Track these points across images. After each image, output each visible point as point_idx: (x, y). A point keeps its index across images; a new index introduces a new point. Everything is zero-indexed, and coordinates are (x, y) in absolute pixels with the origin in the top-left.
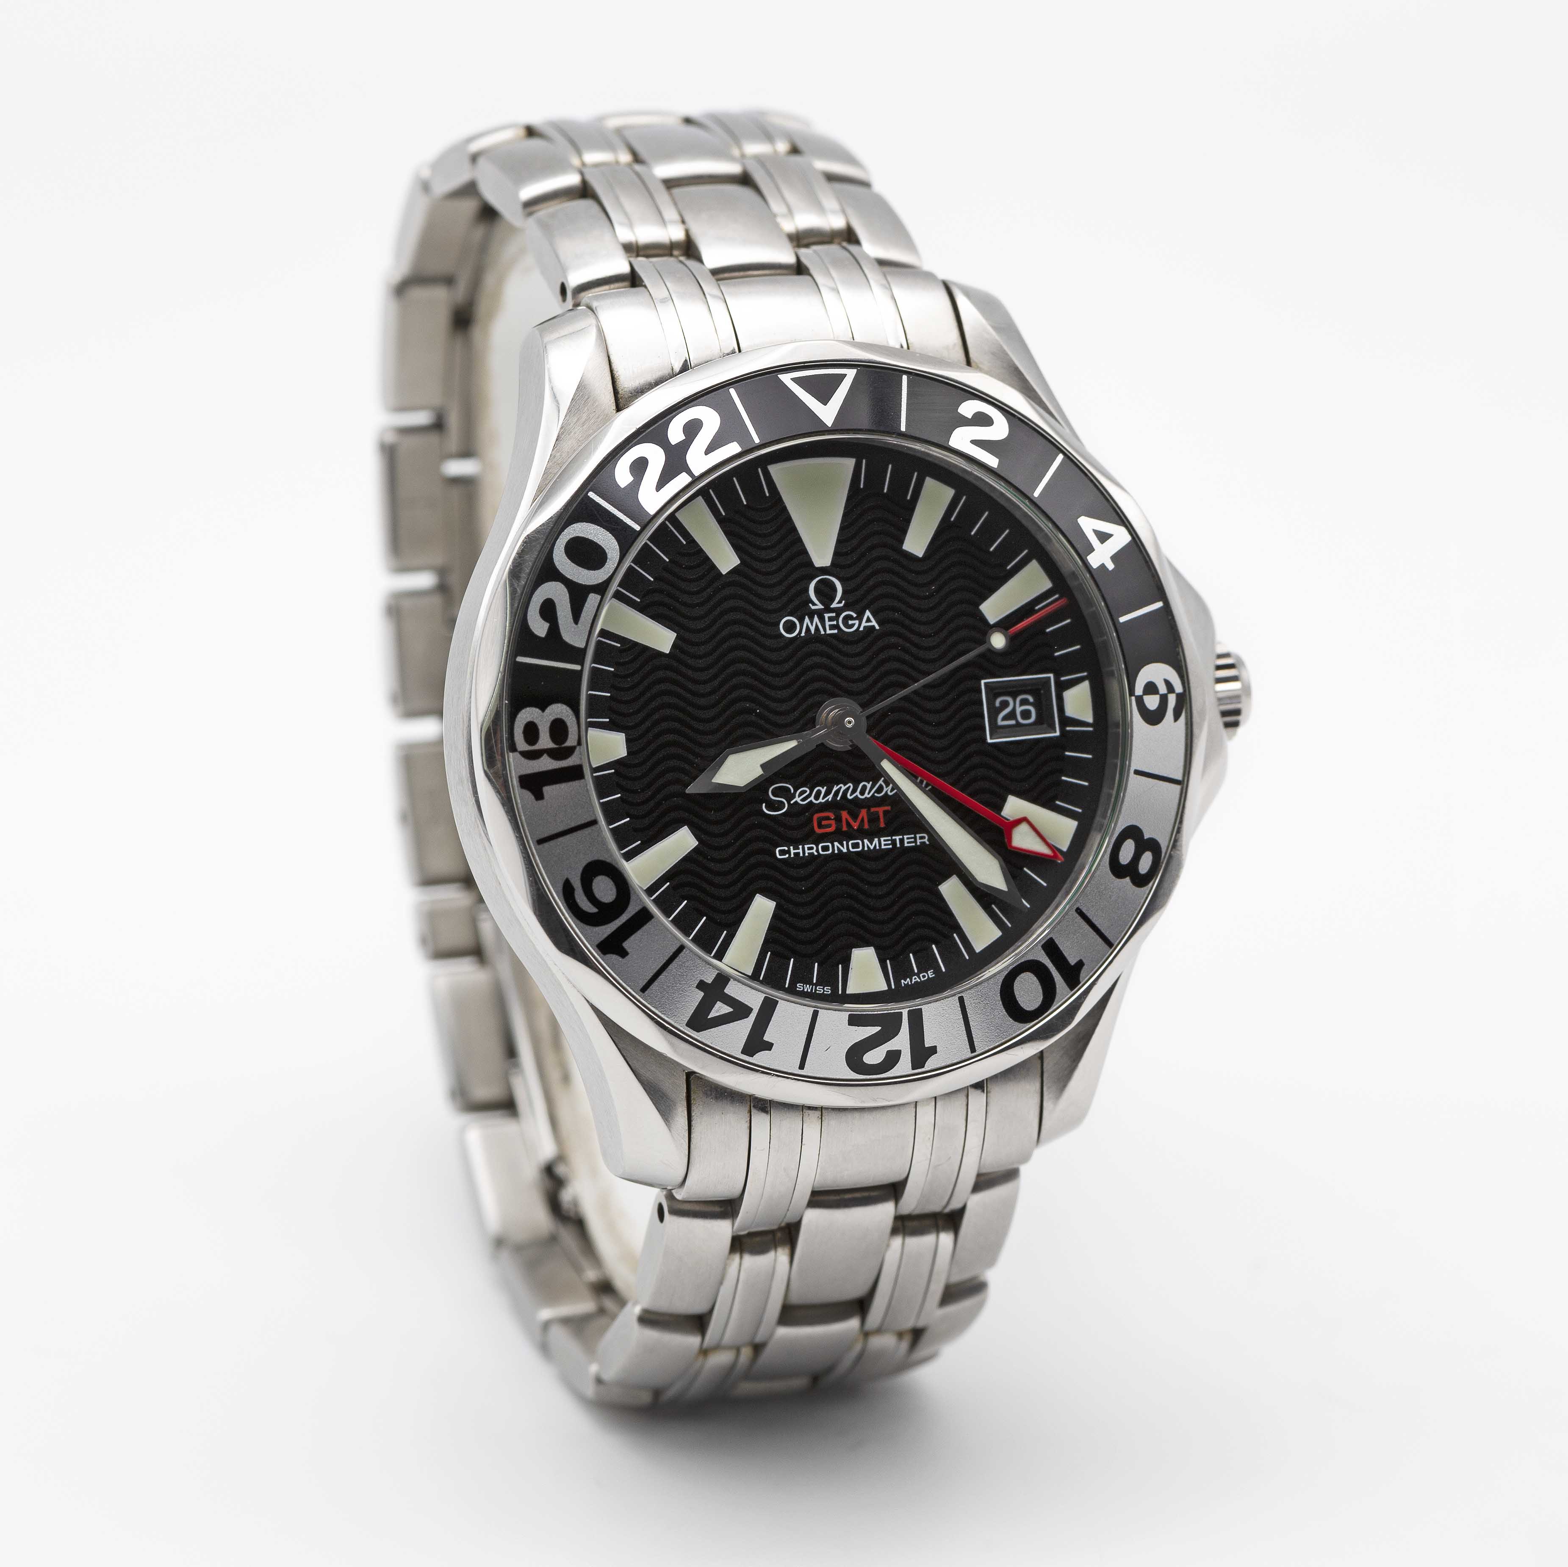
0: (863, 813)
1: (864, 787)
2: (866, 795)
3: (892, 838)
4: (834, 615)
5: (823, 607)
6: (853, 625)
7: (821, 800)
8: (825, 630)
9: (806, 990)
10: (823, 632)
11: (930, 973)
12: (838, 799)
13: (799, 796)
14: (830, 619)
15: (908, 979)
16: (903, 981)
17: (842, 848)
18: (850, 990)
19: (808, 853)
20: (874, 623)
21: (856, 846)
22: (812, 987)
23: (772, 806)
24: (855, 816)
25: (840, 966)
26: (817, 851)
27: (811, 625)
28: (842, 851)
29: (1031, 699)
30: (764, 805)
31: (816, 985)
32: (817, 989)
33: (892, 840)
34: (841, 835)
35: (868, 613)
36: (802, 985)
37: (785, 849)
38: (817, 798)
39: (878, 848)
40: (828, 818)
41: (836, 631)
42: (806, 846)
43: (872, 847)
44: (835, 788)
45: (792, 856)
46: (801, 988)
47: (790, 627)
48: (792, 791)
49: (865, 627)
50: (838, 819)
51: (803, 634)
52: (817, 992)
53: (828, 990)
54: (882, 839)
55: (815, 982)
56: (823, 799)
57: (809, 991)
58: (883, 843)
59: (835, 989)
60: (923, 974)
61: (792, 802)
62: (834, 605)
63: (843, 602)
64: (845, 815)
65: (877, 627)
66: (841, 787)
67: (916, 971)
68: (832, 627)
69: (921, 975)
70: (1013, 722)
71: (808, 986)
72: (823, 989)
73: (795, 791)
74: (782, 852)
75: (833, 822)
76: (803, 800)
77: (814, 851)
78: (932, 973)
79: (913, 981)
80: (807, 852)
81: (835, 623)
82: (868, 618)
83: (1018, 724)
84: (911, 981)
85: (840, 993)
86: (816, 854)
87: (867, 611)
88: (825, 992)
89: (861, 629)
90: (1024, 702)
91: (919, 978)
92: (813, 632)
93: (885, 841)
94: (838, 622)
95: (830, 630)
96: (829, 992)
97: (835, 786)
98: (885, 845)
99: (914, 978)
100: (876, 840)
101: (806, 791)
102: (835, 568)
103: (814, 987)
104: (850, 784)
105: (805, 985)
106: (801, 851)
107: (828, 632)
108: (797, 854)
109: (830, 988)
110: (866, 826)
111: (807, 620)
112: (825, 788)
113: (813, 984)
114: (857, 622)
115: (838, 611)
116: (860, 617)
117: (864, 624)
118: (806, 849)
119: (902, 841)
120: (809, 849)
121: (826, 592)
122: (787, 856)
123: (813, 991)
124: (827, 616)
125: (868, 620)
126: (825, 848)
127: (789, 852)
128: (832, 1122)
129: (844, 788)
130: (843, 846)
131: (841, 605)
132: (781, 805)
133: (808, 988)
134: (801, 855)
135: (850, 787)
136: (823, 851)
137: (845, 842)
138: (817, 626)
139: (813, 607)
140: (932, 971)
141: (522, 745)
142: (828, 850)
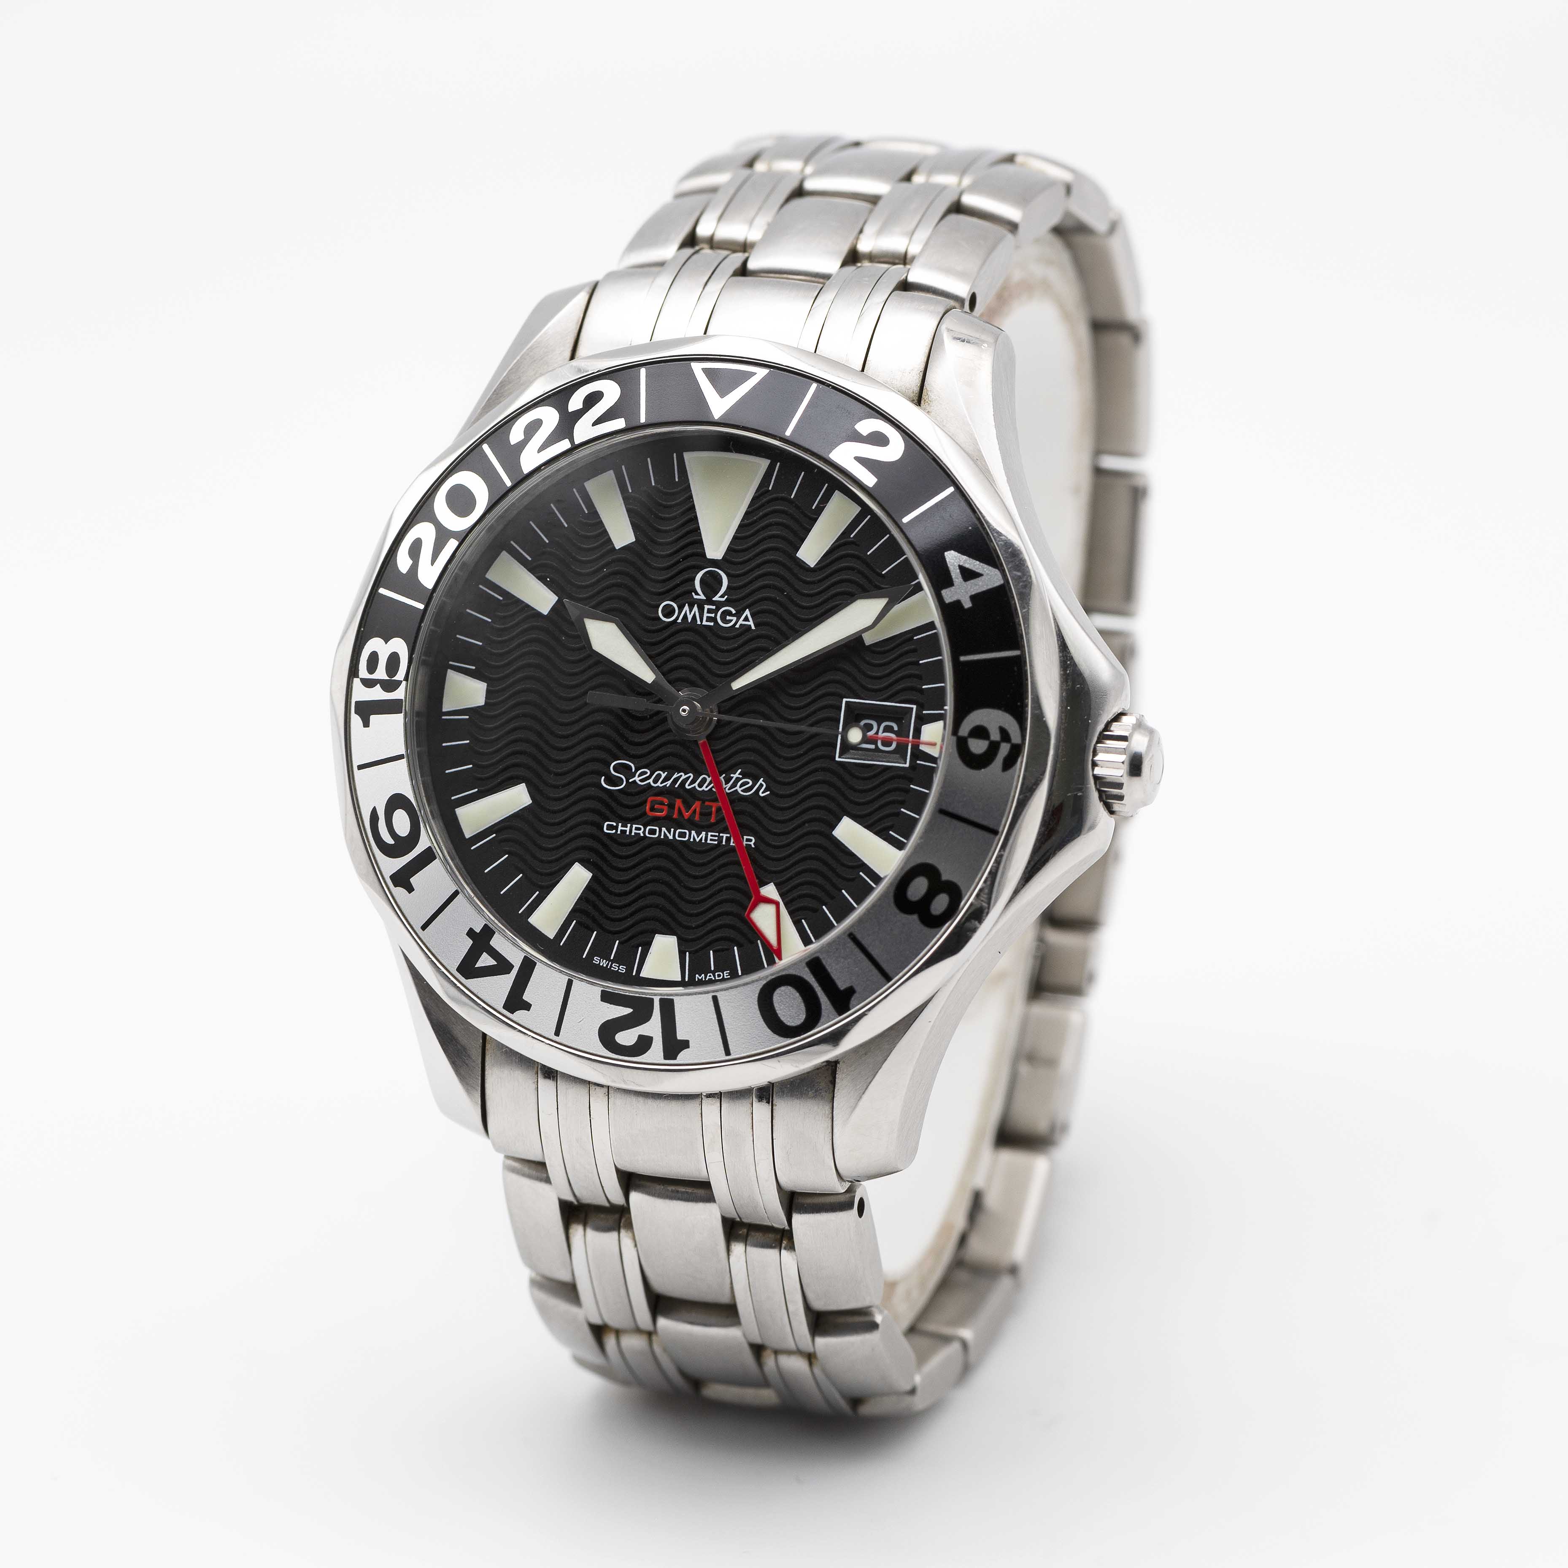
0: (697, 805)
1: (704, 780)
2: (704, 788)
3: (719, 834)
4: (714, 607)
5: (705, 598)
6: (731, 621)
7: (659, 784)
8: (701, 620)
9: (601, 964)
10: (699, 623)
11: (726, 973)
12: (676, 786)
13: (639, 776)
14: (709, 611)
15: (703, 975)
16: (697, 976)
17: (668, 835)
18: (643, 974)
19: (635, 833)
20: (751, 623)
21: (682, 835)
22: (608, 963)
23: (611, 781)
24: (688, 806)
25: (640, 948)
26: (644, 832)
27: (690, 613)
28: (668, 837)
29: (896, 728)
30: (603, 777)
31: (613, 961)
32: (613, 966)
33: (718, 836)
34: (670, 822)
35: (747, 612)
36: (599, 959)
37: (613, 825)
38: (655, 781)
39: (703, 841)
40: (663, 804)
41: (712, 624)
42: (634, 826)
43: (698, 840)
44: (675, 776)
45: (619, 832)
46: (597, 962)
47: (669, 612)
48: (633, 771)
49: (741, 625)
50: (671, 806)
51: (679, 621)
52: (612, 968)
53: (623, 969)
54: (710, 834)
55: (612, 958)
56: (661, 783)
57: (605, 966)
58: (709, 838)
59: (630, 969)
60: (719, 973)
61: (630, 781)
62: (716, 598)
63: (726, 597)
64: (678, 803)
65: (753, 627)
66: (681, 776)
67: (712, 969)
68: (709, 619)
69: (716, 974)
70: (873, 747)
71: (605, 961)
72: (619, 967)
73: (637, 770)
74: (610, 827)
75: (666, 808)
76: (641, 781)
77: (641, 832)
78: (728, 974)
79: (708, 978)
80: (634, 831)
81: (713, 615)
82: (747, 616)
83: (877, 749)
84: (705, 978)
85: (634, 974)
86: (642, 835)
87: (747, 610)
88: (619, 971)
89: (737, 626)
90: (888, 729)
91: (714, 976)
92: (690, 620)
93: (712, 836)
94: (716, 615)
95: (707, 621)
96: (623, 971)
97: (676, 773)
98: (711, 840)
99: (709, 975)
100: (704, 833)
101: (646, 773)
103: (610, 963)
104: (690, 774)
105: (602, 960)
106: (628, 829)
107: (705, 623)
108: (623, 832)
109: (625, 967)
110: (697, 818)
111: (686, 608)
112: (666, 773)
113: (609, 960)
114: (735, 619)
115: (719, 605)
116: (738, 615)
117: (741, 622)
118: (634, 828)
119: (728, 839)
120: (637, 829)
121: (711, 584)
122: (614, 831)
123: (609, 967)
124: (706, 607)
125: (746, 619)
126: (652, 832)
127: (616, 828)
128: (618, 1101)
129: (684, 777)
130: (670, 833)
131: (723, 599)
132: (618, 782)
133: (604, 963)
134: (628, 833)
135: (690, 776)
136: (649, 834)
137: (672, 830)
138: (694, 615)
139: (696, 597)
140: (728, 972)
141: (363, 672)
142: (655, 834)
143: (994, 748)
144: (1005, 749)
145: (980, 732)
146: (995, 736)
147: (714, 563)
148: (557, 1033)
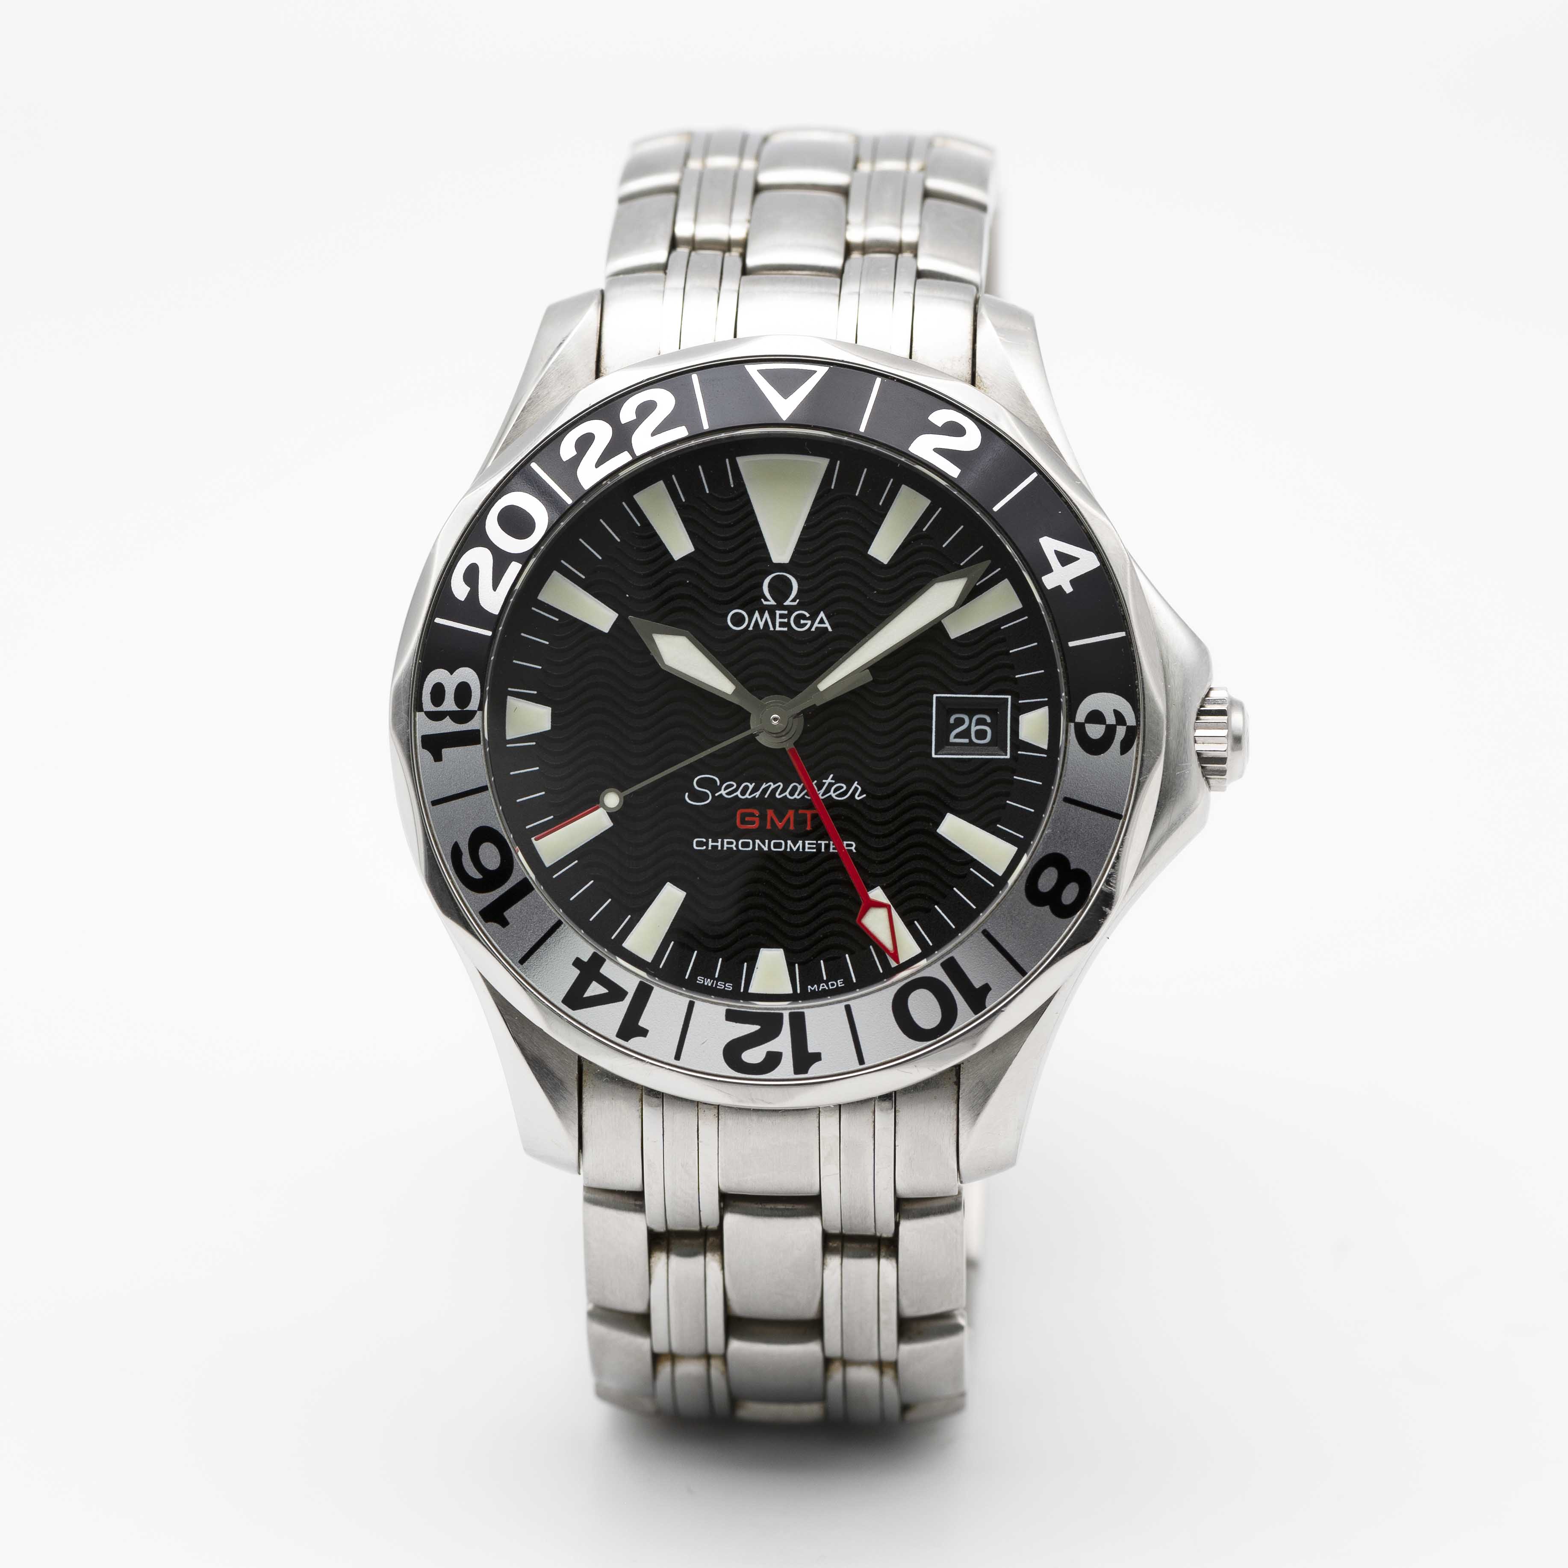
0: (791, 814)
1: (795, 788)
2: (796, 796)
3: (817, 842)
4: (786, 612)
5: (776, 604)
6: (805, 624)
7: (747, 796)
8: (774, 626)
9: (706, 984)
10: (772, 629)
11: (840, 982)
12: (766, 796)
13: (725, 789)
14: (781, 616)
15: (816, 986)
16: (809, 987)
17: (763, 847)
18: (752, 990)
19: (727, 848)
20: (827, 625)
21: (778, 845)
22: (713, 983)
23: (697, 796)
24: (781, 816)
25: (746, 964)
26: (737, 846)
27: (761, 620)
28: (763, 849)
29: (989, 720)
30: (687, 794)
31: (718, 980)
32: (719, 984)
33: (817, 844)
34: (762, 834)
35: (822, 615)
36: (703, 978)
37: (702, 841)
38: (743, 793)
39: (801, 850)
40: (753, 815)
41: (786, 629)
42: (726, 841)
43: (795, 849)
44: (764, 786)
45: (710, 848)
46: (701, 981)
47: (738, 619)
48: (718, 784)
49: (817, 628)
50: (763, 817)
51: (751, 628)
52: (718, 987)
53: (729, 987)
54: (807, 842)
55: (716, 976)
56: (750, 795)
57: (710, 985)
58: (807, 846)
59: (737, 986)
60: (832, 982)
61: (717, 795)
62: (787, 603)
63: (798, 600)
64: (770, 813)
65: (830, 629)
66: (770, 786)
67: (825, 978)
68: (782, 625)
69: (830, 983)
70: (966, 741)
71: (709, 980)
72: (725, 985)
73: (722, 784)
74: (699, 844)
75: (757, 820)
76: (728, 794)
77: (733, 846)
78: (842, 983)
79: (821, 988)
80: (726, 846)
81: (786, 620)
82: (822, 618)
83: (971, 743)
84: (818, 988)
85: (742, 990)
86: (735, 849)
87: (822, 612)
88: (726, 989)
89: (813, 629)
90: (980, 722)
91: (828, 986)
92: (761, 627)
93: (809, 844)
94: (789, 620)
95: (780, 627)
97: (765, 783)
98: (809, 848)
99: (821, 985)
100: (800, 842)
101: (732, 785)
102: (794, 566)
103: (715, 982)
104: (780, 783)
105: (706, 979)
106: (719, 844)
107: (778, 629)
108: (713, 847)
109: (731, 985)
110: (792, 827)
111: (757, 615)
112: (754, 784)
113: (714, 979)
114: (809, 622)
115: (791, 609)
116: (813, 618)
117: (816, 625)
118: (725, 843)
119: (827, 846)
120: (729, 843)
121: (780, 589)
122: (705, 847)
123: (714, 986)
124: (778, 612)
125: (822, 621)
126: (745, 845)
127: (707, 844)
128: (729, 1122)
129: (773, 786)
130: (764, 844)
131: (795, 603)
132: (702, 797)
133: (708, 982)
134: (719, 848)
135: (779, 786)
136: (742, 847)
137: (767, 841)
138: (766, 622)
139: (765, 603)
140: (842, 980)
141: (428, 705)
142: (748, 846)
143: (1110, 732)
144: (1121, 732)
145: (1096, 717)
146: (1111, 720)
147: (781, 567)
148: (678, 1057)
